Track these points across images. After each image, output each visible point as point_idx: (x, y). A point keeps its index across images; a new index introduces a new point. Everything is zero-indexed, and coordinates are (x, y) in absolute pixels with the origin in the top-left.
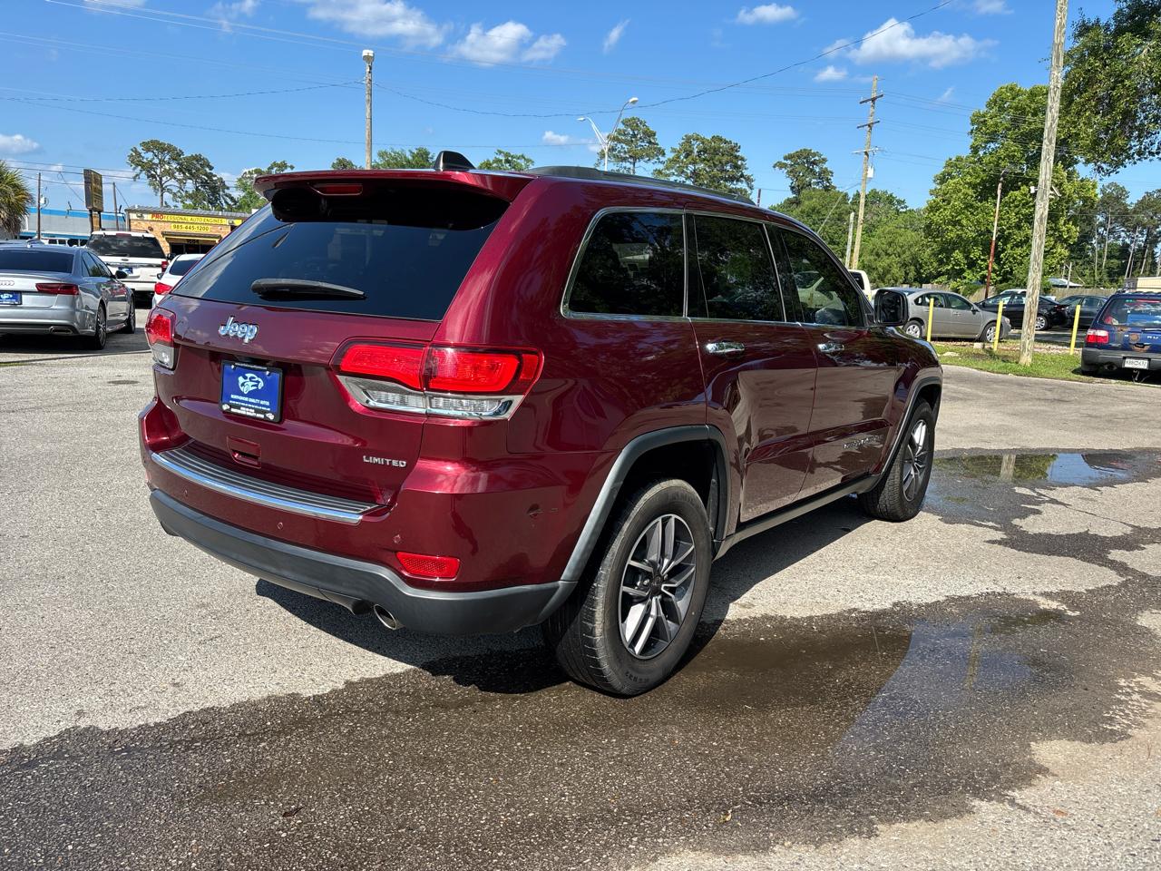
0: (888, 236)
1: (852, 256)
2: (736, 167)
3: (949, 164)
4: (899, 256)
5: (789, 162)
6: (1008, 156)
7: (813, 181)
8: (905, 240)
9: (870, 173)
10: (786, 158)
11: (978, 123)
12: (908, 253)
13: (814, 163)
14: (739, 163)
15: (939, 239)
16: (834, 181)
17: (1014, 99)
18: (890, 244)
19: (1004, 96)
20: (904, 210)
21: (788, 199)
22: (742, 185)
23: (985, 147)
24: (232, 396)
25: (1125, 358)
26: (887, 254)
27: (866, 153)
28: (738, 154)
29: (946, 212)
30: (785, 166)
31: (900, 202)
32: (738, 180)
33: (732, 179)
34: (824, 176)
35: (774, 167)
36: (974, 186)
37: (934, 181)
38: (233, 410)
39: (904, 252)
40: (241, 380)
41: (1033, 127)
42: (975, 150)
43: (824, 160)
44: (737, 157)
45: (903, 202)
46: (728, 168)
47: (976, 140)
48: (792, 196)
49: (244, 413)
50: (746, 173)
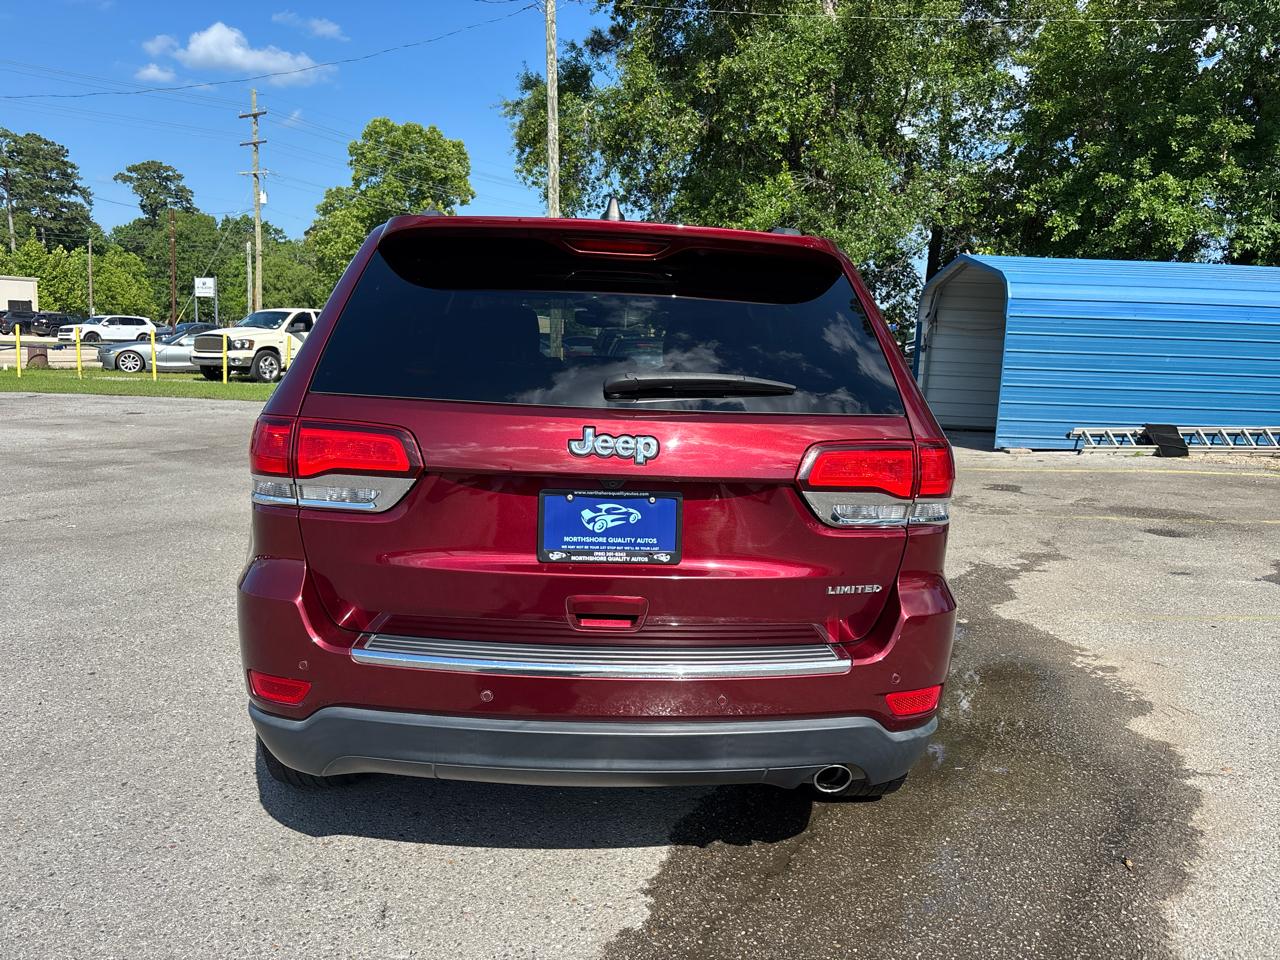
0: (274, 269)
1: (254, 291)
2: (66, 176)
3: (330, 194)
4: (290, 291)
5: (134, 175)
6: (391, 191)
7: (169, 200)
8: (294, 274)
9: (263, 199)
10: (129, 170)
11: (356, 154)
12: (298, 288)
13: (167, 179)
14: (69, 171)
15: (334, 274)
16: (196, 202)
17: (388, 133)
18: (278, 277)
19: (378, 130)
20: (283, 241)
21: (139, 220)
22: (79, 200)
23: (367, 181)
26: (276, 289)
27: (255, 175)
28: (65, 160)
29: (339, 246)
30: (130, 179)
31: (277, 232)
32: (70, 193)
33: (61, 190)
34: (182, 195)
35: (115, 179)
36: (362, 220)
37: (317, 212)
39: (295, 287)
40: (587, 514)
41: (411, 164)
42: (357, 182)
43: (180, 177)
44: (65, 163)
45: (281, 231)
46: (54, 176)
47: (357, 172)
48: (144, 216)
50: (79, 183)
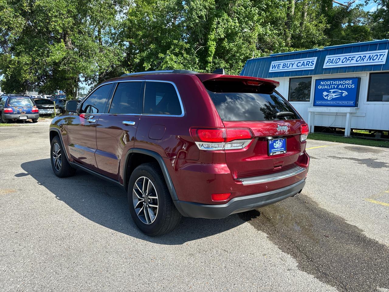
24: (272, 150)
25: (20, 116)
38: (274, 154)
49: (277, 154)
